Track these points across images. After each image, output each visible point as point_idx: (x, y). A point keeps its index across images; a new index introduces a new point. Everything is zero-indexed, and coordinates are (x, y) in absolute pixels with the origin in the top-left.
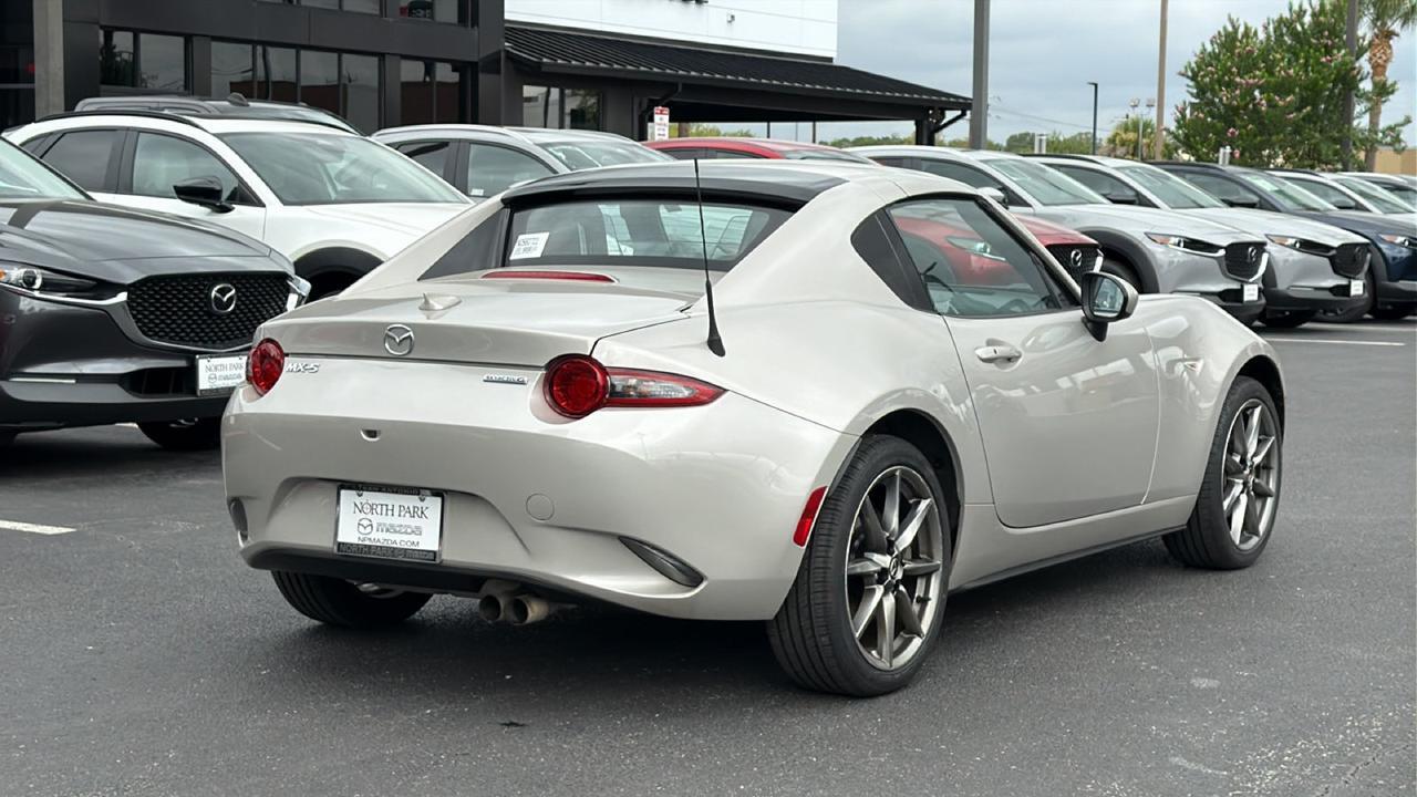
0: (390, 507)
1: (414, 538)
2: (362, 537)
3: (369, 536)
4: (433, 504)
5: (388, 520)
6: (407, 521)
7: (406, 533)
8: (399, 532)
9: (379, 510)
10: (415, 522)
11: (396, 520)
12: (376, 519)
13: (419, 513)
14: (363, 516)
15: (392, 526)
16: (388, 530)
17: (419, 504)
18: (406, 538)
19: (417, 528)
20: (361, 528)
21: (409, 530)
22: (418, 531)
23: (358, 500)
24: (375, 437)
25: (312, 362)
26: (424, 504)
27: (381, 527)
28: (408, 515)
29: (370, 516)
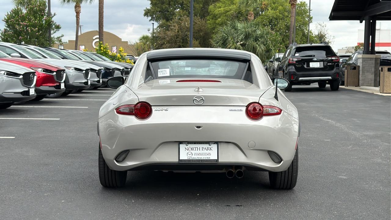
0: (199, 148)
1: (208, 156)
2: (189, 157)
3: (191, 157)
4: (214, 147)
5: (198, 152)
6: (205, 151)
7: (205, 155)
8: (202, 155)
9: (194, 149)
10: (208, 151)
11: (201, 152)
12: (193, 152)
13: (209, 149)
14: (188, 151)
15: (200, 153)
16: (198, 155)
17: (209, 147)
18: (205, 156)
19: (209, 153)
20: (188, 155)
21: (206, 154)
22: (210, 154)
23: (186, 147)
24: (200, 128)
25: (165, 108)
26: (211, 147)
27: (195, 154)
28: (205, 150)
29: (191, 151)
